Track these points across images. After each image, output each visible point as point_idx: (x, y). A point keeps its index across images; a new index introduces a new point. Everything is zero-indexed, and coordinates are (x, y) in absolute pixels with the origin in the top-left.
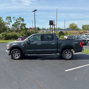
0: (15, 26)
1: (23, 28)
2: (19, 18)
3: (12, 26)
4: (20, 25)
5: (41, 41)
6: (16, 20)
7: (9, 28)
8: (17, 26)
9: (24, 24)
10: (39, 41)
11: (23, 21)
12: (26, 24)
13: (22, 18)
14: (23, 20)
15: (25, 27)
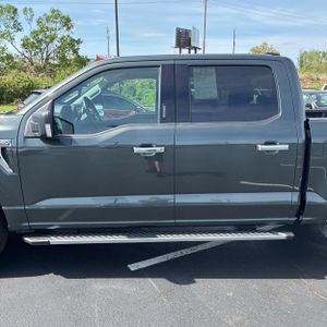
0: (33, 45)
1: (70, 56)
2: (49, 14)
3: (24, 45)
4: (56, 43)
5: (163, 120)
6: (39, 22)
7: (10, 57)
8: (44, 45)
9: (73, 40)
10: (146, 118)
11: (69, 28)
12: (79, 42)
13: (65, 14)
14: (67, 23)
15: (75, 51)
